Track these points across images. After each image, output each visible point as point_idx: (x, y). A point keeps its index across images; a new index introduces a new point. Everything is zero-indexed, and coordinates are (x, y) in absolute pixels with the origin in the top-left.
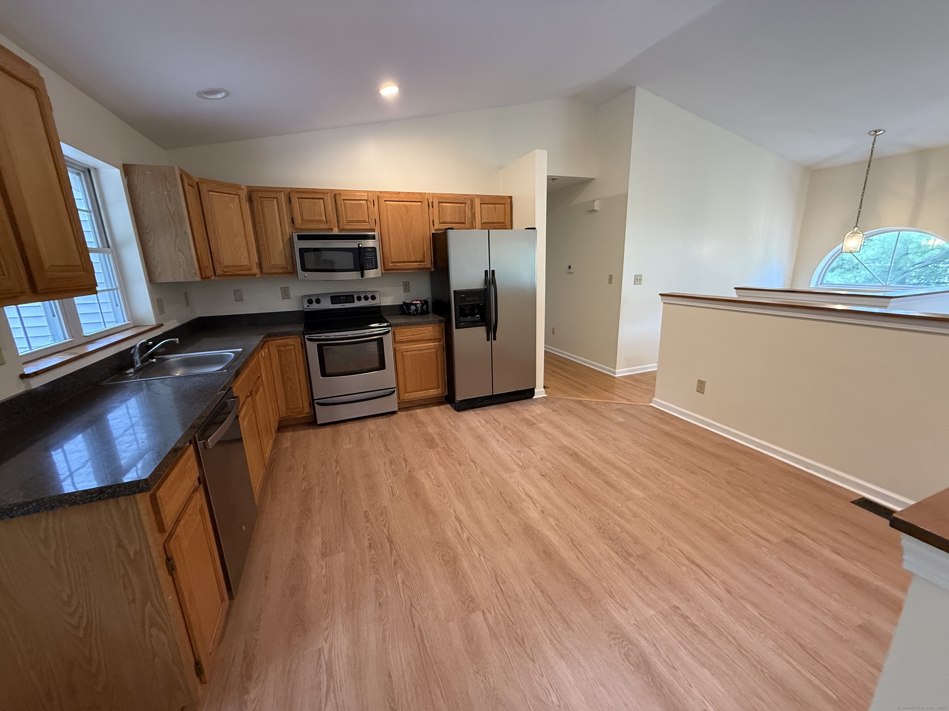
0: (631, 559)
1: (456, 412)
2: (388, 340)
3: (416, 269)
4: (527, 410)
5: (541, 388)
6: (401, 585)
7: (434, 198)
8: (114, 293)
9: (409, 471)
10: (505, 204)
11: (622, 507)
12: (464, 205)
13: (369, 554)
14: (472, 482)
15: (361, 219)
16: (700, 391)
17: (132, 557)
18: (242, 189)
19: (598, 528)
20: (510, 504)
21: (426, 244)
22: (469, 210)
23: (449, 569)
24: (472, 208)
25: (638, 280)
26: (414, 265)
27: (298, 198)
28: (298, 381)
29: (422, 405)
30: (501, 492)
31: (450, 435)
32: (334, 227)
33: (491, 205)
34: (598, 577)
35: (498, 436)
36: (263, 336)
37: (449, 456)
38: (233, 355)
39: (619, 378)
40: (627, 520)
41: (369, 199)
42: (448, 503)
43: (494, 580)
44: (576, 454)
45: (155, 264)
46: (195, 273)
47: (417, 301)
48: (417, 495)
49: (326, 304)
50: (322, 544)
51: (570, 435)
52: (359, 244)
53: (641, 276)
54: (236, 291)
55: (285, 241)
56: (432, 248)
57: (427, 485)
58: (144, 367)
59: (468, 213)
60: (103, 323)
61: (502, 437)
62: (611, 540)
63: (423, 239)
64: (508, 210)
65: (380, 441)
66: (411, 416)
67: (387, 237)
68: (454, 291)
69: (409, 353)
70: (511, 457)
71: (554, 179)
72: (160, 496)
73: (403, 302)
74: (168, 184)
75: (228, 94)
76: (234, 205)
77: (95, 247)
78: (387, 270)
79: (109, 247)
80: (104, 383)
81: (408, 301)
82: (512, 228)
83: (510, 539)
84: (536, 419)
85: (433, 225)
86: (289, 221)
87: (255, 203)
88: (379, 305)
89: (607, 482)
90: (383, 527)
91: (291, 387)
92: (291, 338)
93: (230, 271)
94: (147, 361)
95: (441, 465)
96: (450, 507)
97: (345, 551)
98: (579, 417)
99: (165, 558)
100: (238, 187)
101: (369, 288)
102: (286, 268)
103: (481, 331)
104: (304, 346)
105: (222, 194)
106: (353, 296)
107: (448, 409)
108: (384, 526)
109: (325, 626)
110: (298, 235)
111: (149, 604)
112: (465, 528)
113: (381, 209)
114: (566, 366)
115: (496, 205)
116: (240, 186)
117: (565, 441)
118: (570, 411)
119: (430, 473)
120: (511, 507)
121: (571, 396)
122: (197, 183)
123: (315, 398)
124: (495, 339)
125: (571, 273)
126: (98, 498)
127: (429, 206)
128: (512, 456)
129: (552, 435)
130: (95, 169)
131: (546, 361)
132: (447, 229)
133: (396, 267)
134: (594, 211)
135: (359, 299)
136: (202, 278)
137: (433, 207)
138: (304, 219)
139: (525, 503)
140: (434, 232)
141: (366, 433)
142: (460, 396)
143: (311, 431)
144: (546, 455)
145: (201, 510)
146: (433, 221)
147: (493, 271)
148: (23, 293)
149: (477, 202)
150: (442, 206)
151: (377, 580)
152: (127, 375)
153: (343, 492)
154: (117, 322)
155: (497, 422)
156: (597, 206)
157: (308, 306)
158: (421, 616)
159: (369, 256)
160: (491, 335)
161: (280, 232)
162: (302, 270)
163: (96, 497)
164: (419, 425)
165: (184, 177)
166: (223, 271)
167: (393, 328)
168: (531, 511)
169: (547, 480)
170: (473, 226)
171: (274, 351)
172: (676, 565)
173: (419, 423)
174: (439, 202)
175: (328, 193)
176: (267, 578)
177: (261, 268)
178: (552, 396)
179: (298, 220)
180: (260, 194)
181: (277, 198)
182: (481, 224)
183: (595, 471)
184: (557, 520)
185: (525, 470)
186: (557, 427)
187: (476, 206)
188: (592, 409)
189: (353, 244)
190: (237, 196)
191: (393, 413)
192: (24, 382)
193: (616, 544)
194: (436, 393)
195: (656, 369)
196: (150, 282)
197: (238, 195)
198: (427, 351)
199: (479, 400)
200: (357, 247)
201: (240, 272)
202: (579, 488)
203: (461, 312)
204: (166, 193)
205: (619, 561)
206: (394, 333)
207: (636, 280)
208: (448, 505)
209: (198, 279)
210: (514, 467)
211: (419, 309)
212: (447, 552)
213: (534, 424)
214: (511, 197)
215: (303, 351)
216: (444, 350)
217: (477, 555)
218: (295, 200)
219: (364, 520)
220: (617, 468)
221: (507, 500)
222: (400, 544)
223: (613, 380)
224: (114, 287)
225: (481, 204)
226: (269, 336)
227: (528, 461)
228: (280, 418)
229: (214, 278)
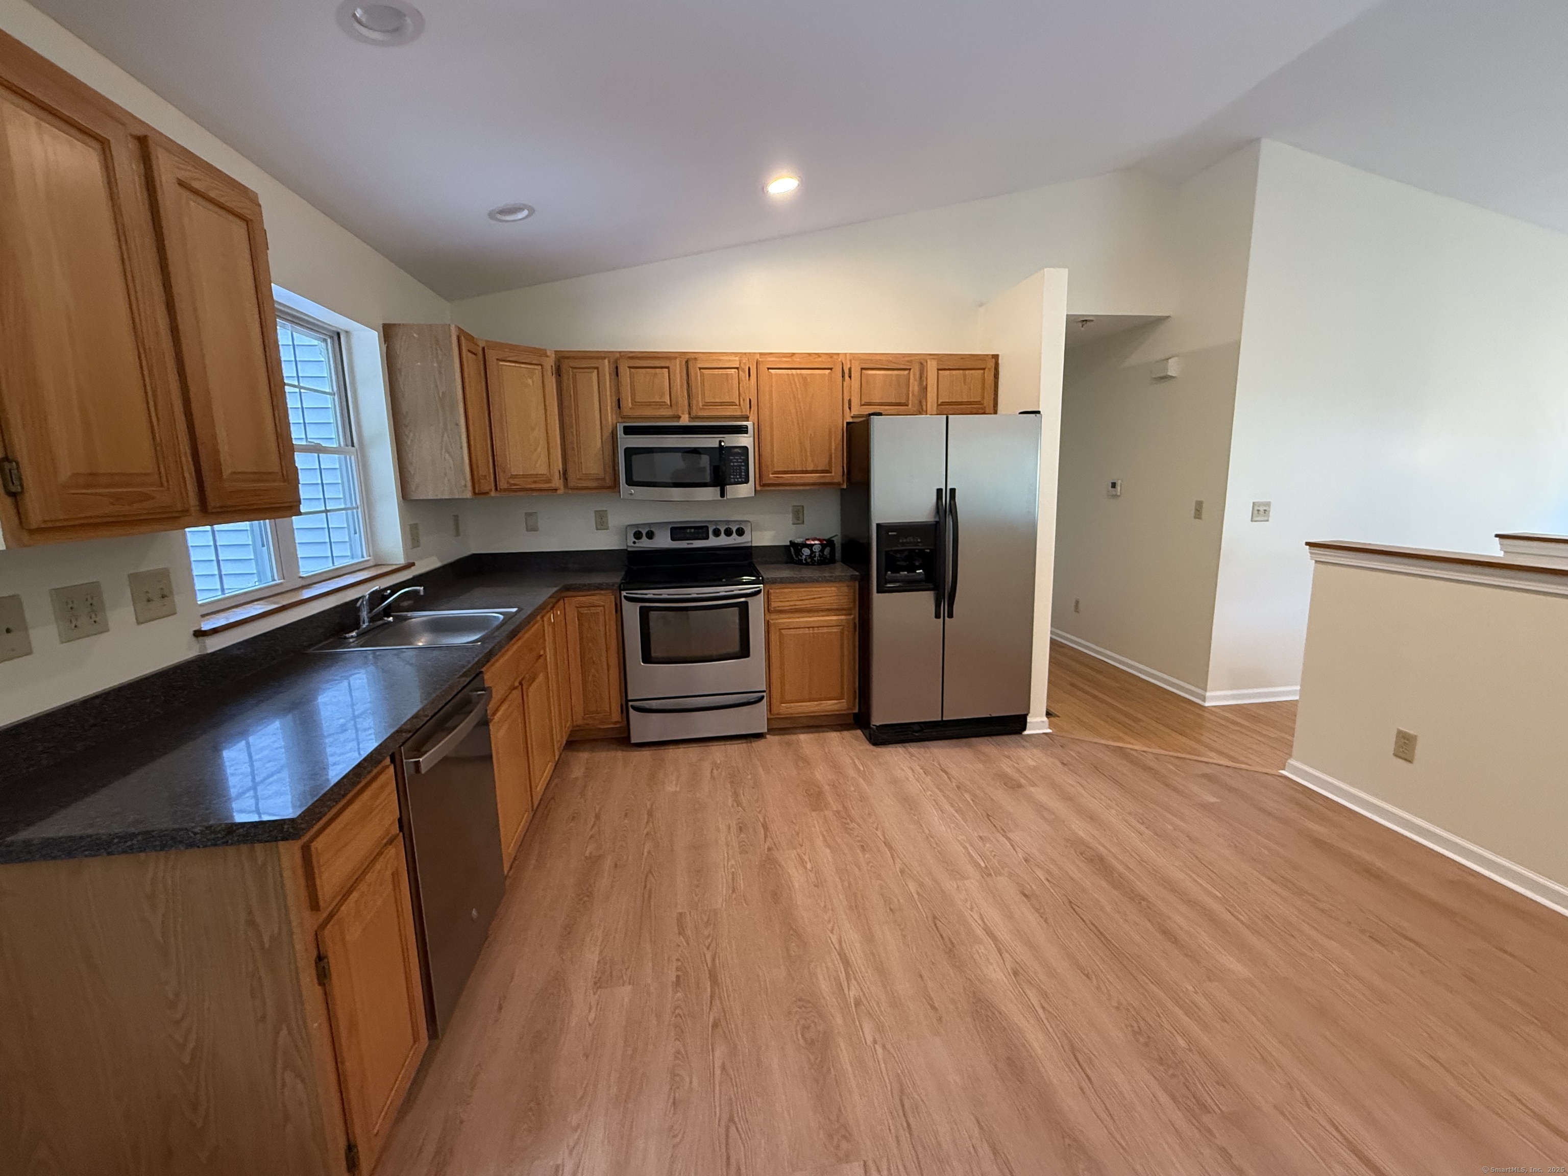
0: (1206, 1119)
1: (872, 747)
2: (757, 607)
3: (814, 484)
4: (1009, 757)
5: (1041, 716)
6: (718, 1072)
7: (853, 361)
8: (353, 513)
9: (769, 849)
10: (984, 369)
11: (1196, 993)
12: (906, 372)
13: (673, 998)
14: (881, 887)
15: (727, 399)
16: (1401, 755)
17: (267, 945)
18: (547, 356)
19: (1133, 1031)
20: (950, 946)
21: (835, 441)
22: (915, 380)
23: (812, 1058)
24: (921, 377)
25: (1260, 512)
26: (812, 477)
27: (629, 367)
28: (605, 667)
29: (813, 727)
30: (935, 918)
31: (853, 789)
32: (683, 414)
33: (958, 371)
34: (1124, 1144)
35: (943, 800)
36: (555, 589)
37: (846, 829)
38: (501, 617)
39: (1213, 709)
40: (1205, 1027)
41: (742, 365)
42: (829, 921)
43: (897, 1101)
44: (1101, 859)
45: (412, 472)
46: (465, 486)
47: (814, 540)
48: (776, 896)
49: (663, 541)
50: (599, 962)
51: (1091, 818)
52: (720, 442)
53: (1268, 504)
54: (529, 515)
55: (604, 438)
56: (845, 447)
57: (797, 879)
58: (372, 629)
59: (914, 387)
60: (330, 559)
61: (952, 806)
62: (1162, 1064)
63: (830, 432)
64: (989, 376)
65: (728, 786)
66: (789, 744)
67: (768, 429)
68: (878, 525)
69: (792, 632)
70: (965, 848)
71: (1086, 320)
72: (316, 849)
73: (791, 542)
74: (439, 351)
75: (532, 212)
76: (533, 382)
77: (335, 446)
78: (764, 485)
79: (353, 446)
80: (311, 651)
81: (799, 540)
82: (995, 412)
83: (940, 1020)
84: (1026, 777)
85: (850, 408)
86: (614, 404)
87: (565, 377)
88: (749, 545)
89: (1165, 932)
90: (705, 949)
91: (594, 676)
92: (601, 594)
93: (517, 483)
94: (381, 619)
95: (829, 846)
96: (832, 932)
97: (633, 984)
98: (1116, 782)
99: (315, 954)
100: (543, 353)
101: (736, 516)
102: (604, 479)
103: (925, 600)
104: (619, 609)
105: (517, 365)
106: (707, 528)
107: (857, 738)
108: (708, 948)
109: (574, 1123)
110: (625, 428)
111: (284, 1032)
112: (855, 979)
113: (760, 382)
114: (1100, 677)
115: (967, 372)
116: (545, 350)
117: (1080, 828)
118: (1097, 769)
119: (806, 858)
120: (951, 951)
121: (1101, 735)
122: (483, 349)
123: (630, 698)
124: (951, 615)
125: (1116, 496)
126: (224, 840)
127: (843, 376)
128: (968, 845)
129: (1054, 814)
130: (347, 332)
131: (1053, 661)
132: (870, 415)
133: (781, 481)
134: (1166, 378)
135: (717, 533)
136: (474, 493)
137: (850, 377)
138: (637, 400)
139: (982, 947)
140: (851, 420)
141: (707, 766)
142: (878, 719)
143: (620, 754)
144: (1037, 853)
145: (395, 875)
146: (850, 401)
147: (953, 491)
148: (186, 512)
149: (932, 367)
150: (868, 375)
151: (678, 1052)
152: (347, 641)
153: (650, 872)
154: (353, 558)
155: (946, 773)
156: (1173, 369)
157: (634, 543)
158: (744, 1144)
159: (735, 462)
160: (944, 607)
161: (598, 423)
162: (627, 484)
163: (222, 838)
164: (801, 764)
165: (462, 338)
166: (508, 483)
167: (768, 586)
168: (991, 967)
169: (1034, 908)
170: (922, 409)
171: (572, 614)
172: (1320, 1157)
173: (801, 760)
174: (862, 369)
175: (675, 358)
176: (500, 1008)
177: (567, 480)
178: (1063, 734)
179: (627, 403)
180: (572, 364)
181: (597, 368)
182: (938, 405)
183: (1140, 903)
184: (1045, 995)
185: (988, 879)
186: (1067, 798)
187: (929, 374)
188: (1147, 768)
189: (710, 442)
190: (540, 367)
191: (759, 736)
192: (198, 642)
193: (1173, 1076)
194: (836, 707)
195: (1297, 698)
196: (403, 497)
197: (541, 365)
198: (825, 630)
199: (916, 728)
200: (717, 445)
201: (533, 486)
202: (1101, 933)
203: (890, 563)
204: (435, 365)
205: (1178, 1117)
206: (768, 595)
207: (1256, 512)
208: (830, 926)
209: (468, 494)
210: (970, 869)
211: (817, 554)
212: (813, 1022)
213: (1020, 786)
214: (996, 357)
215: (616, 617)
216: (855, 630)
217: (869, 1040)
218: (625, 372)
219: (676, 930)
220: (1191, 903)
221: (944, 935)
222: (731, 989)
223: (1200, 712)
224: (354, 505)
225: (938, 370)
226: (567, 588)
227: (999, 862)
228: (573, 727)
229: (493, 494)
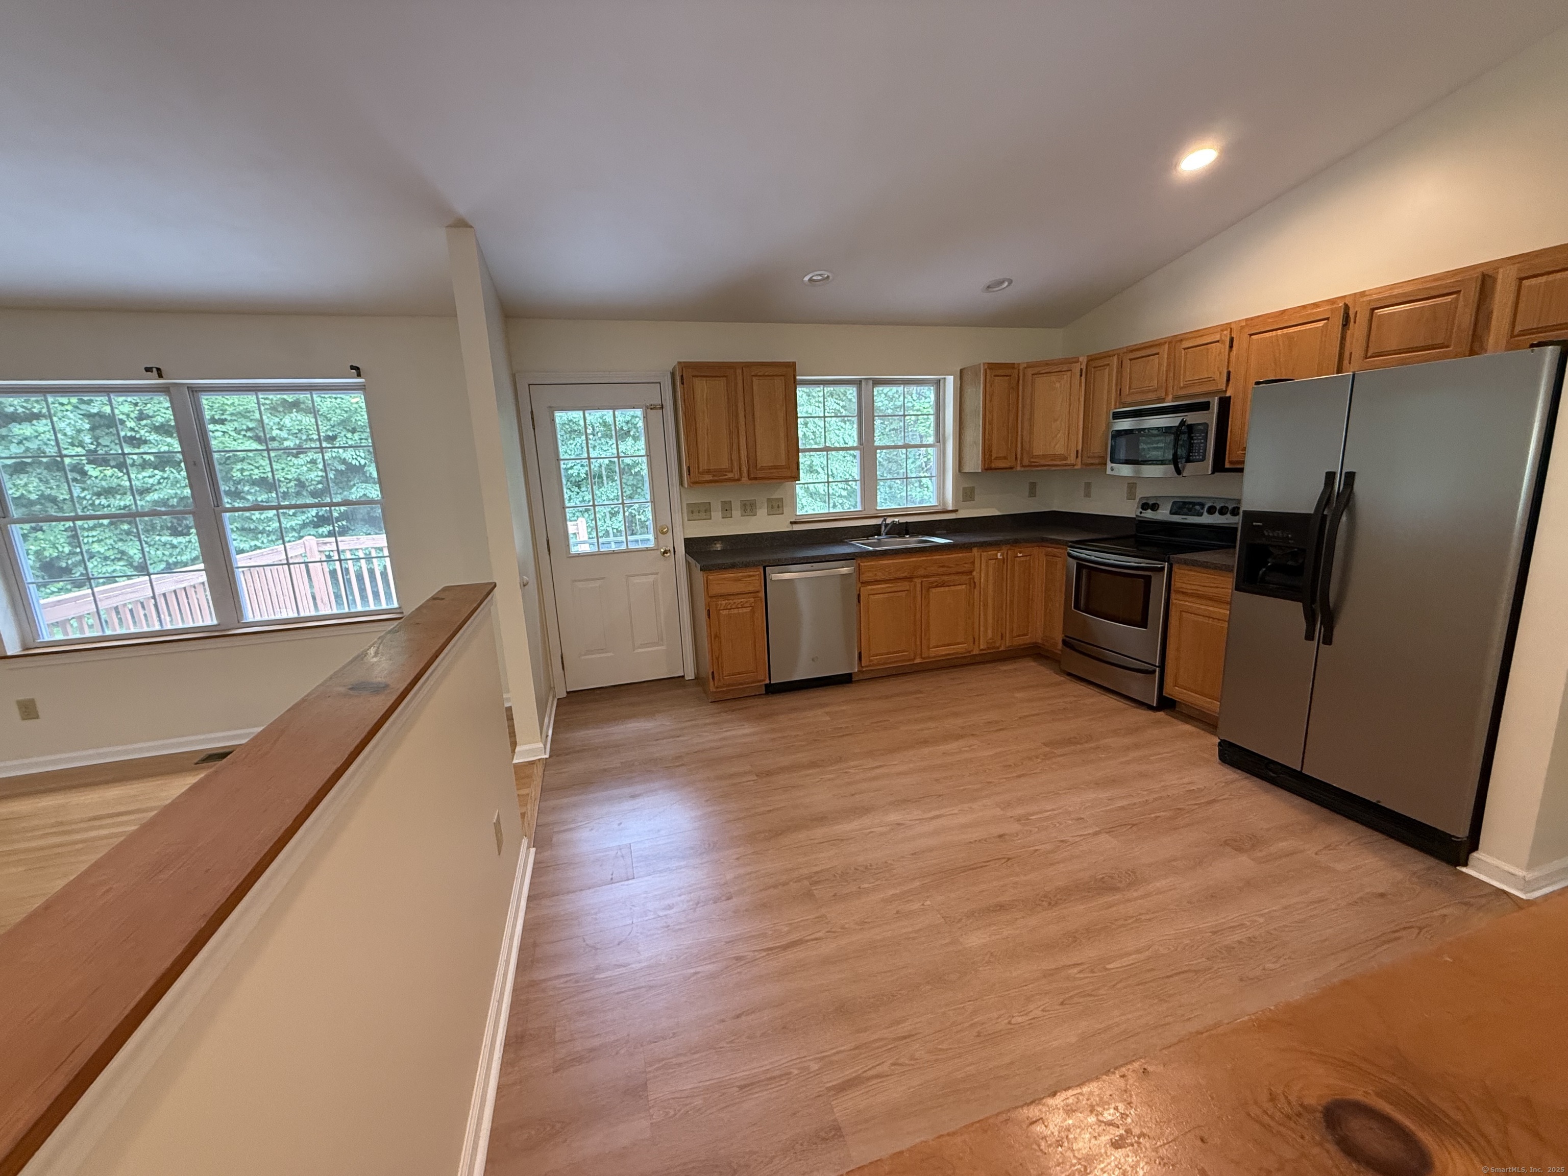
1: (1216, 760)
2: (1158, 583)
7: (1360, 302)
15: (1205, 375)
18: (1078, 362)
22: (1467, 306)
24: (1481, 299)
27: (1133, 359)
28: (1058, 605)
32: (1168, 394)
41: (1223, 337)
45: (964, 456)
46: (979, 464)
49: (1163, 514)
52: (1182, 420)
59: (1464, 317)
67: (1241, 402)
68: (1244, 512)
74: (976, 381)
75: (1010, 282)
76: (1061, 385)
78: (1234, 462)
79: (939, 442)
85: (1350, 364)
86: (1117, 393)
87: (1089, 376)
91: (1050, 609)
92: (1060, 548)
93: (1040, 460)
100: (1074, 360)
105: (1048, 375)
110: (1114, 413)
113: (1240, 353)
122: (1024, 369)
127: (1346, 325)
130: (943, 379)
135: (1212, 511)
136: (984, 469)
137: (1355, 323)
138: (1134, 388)
142: (1222, 730)
145: (752, 607)
147: (1351, 475)
149: (1507, 277)
150: (1381, 315)
157: (1142, 513)
159: (1196, 439)
160: (1320, 629)
161: (1105, 410)
162: (1110, 461)
166: (1031, 461)
167: (1173, 565)
174: (1374, 309)
175: (1164, 344)
177: (1081, 457)
179: (1127, 391)
180: (1094, 364)
187: (1498, 290)
189: (1175, 420)
191: (1151, 708)
196: (958, 471)
197: (1071, 371)
199: (1272, 767)
200: (1179, 424)
204: (975, 390)
206: (1172, 573)
218: (1127, 362)
225: (1521, 279)
226: (1041, 540)
228: (1034, 642)
229: (1019, 468)
